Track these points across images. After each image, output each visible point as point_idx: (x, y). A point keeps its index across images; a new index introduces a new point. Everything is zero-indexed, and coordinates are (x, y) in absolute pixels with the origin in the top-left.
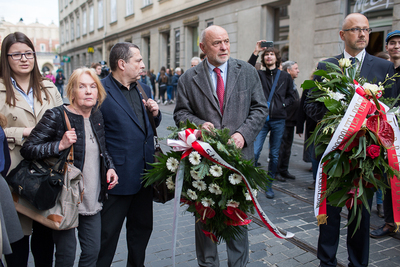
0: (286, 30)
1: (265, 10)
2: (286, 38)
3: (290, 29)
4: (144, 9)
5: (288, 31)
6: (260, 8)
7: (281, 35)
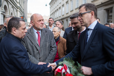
0: (111, 16)
1: (105, 11)
2: (111, 18)
3: (113, 16)
4: (71, 11)
5: (112, 17)
6: (103, 10)
7: (110, 18)
